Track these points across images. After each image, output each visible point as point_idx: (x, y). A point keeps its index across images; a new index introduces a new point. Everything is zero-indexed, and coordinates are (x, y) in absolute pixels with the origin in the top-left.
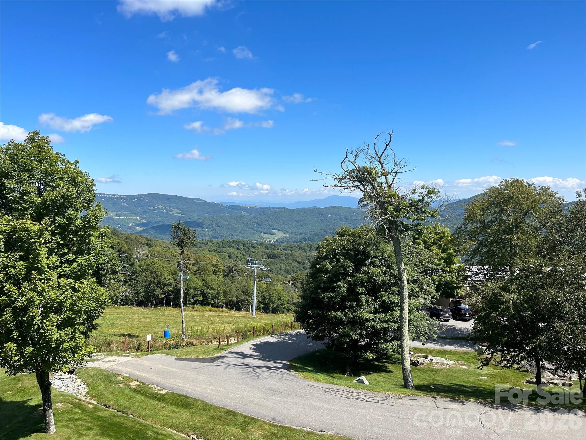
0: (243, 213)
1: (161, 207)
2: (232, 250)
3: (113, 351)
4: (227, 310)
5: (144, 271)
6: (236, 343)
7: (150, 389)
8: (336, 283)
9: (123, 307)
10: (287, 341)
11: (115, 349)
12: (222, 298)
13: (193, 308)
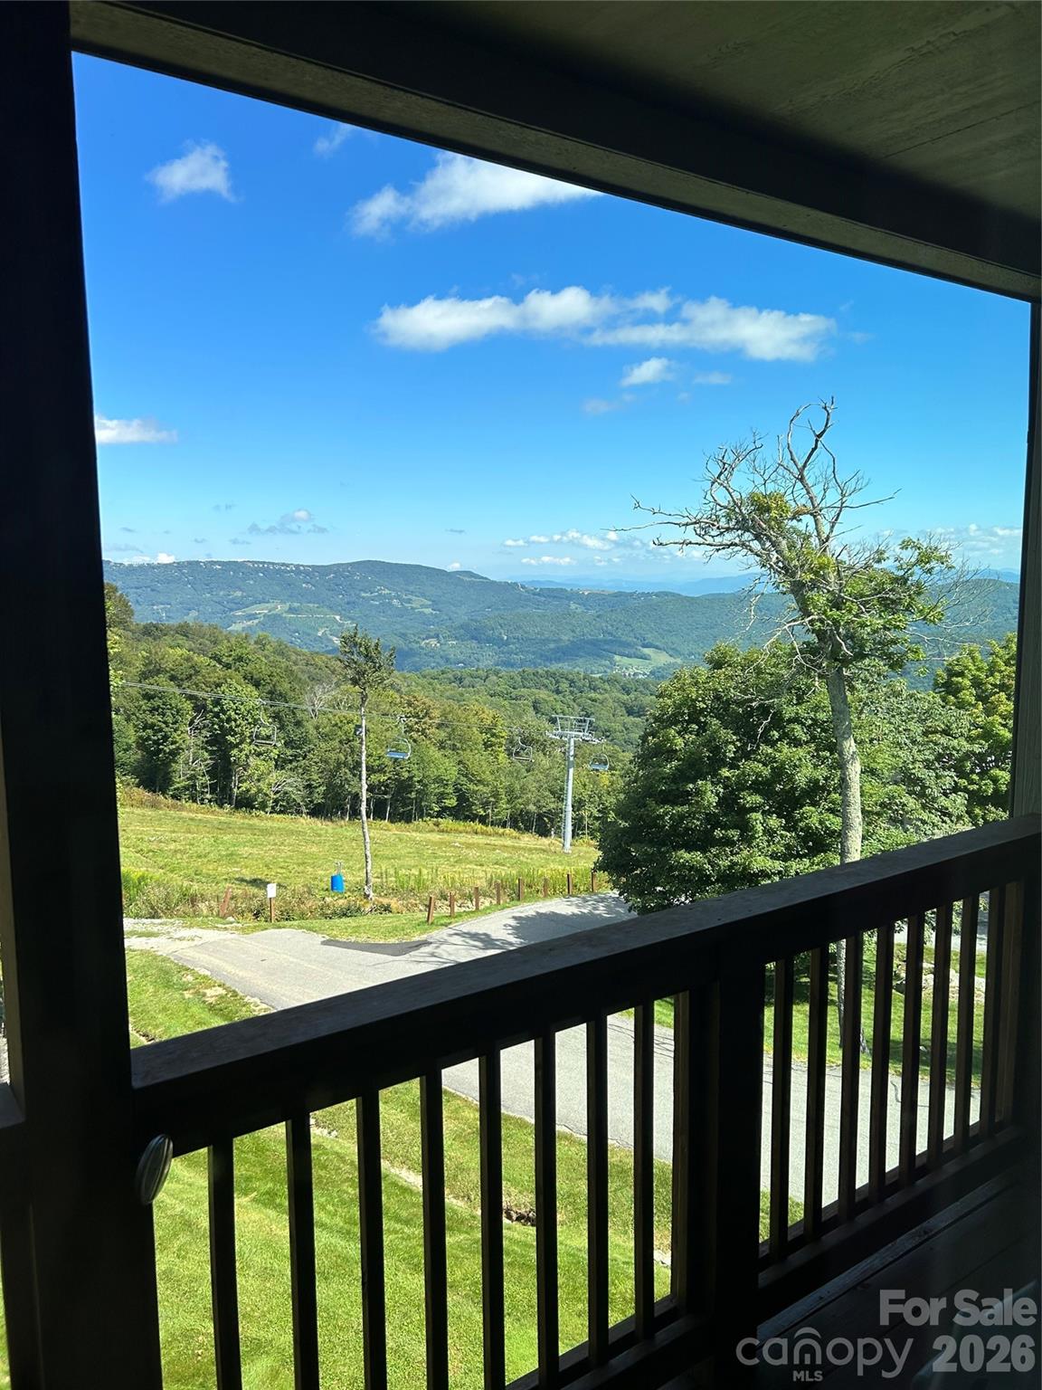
0: (573, 606)
1: (387, 591)
2: (543, 694)
3: (199, 916)
4: (515, 833)
5: (325, 737)
6: (472, 912)
7: (244, 1006)
8: (694, 782)
9: (279, 816)
10: (600, 915)
11: (205, 912)
12: (503, 804)
13: (437, 825)
